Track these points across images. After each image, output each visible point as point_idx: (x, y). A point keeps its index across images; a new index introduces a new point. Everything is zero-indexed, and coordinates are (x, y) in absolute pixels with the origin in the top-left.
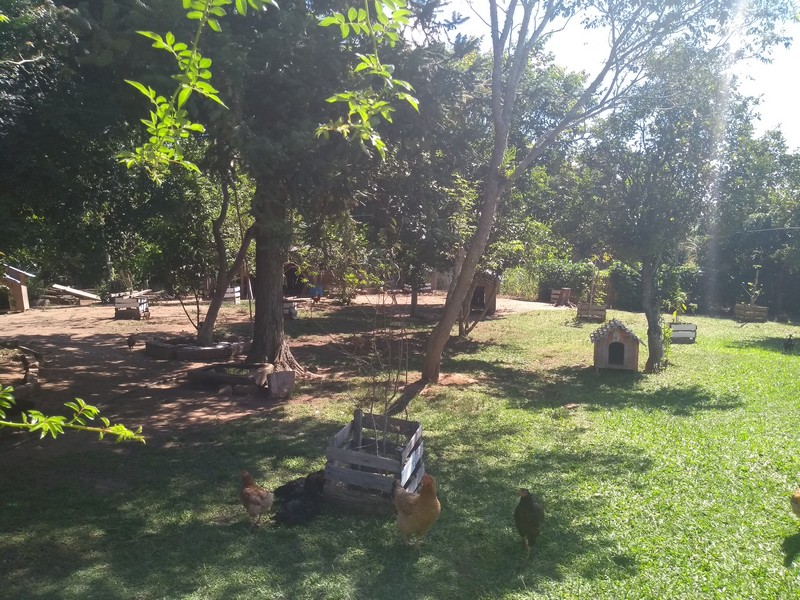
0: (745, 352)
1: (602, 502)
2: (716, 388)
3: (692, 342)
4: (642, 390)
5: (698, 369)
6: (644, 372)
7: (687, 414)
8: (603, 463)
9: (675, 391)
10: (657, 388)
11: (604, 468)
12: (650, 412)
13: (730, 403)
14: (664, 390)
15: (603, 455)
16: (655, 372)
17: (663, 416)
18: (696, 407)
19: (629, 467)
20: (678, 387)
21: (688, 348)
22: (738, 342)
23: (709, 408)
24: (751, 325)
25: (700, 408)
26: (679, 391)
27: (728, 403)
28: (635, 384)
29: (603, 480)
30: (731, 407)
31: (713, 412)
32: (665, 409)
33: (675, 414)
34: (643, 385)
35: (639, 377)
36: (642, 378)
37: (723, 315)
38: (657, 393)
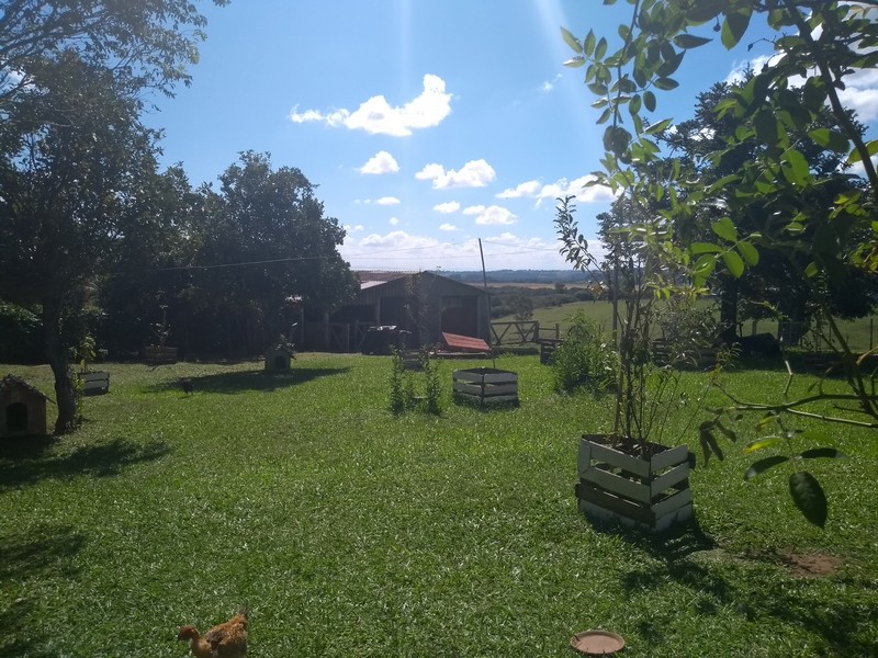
0: (162, 396)
1: (27, 607)
2: (140, 438)
3: (105, 392)
4: (55, 455)
5: (117, 421)
6: (55, 434)
7: (113, 473)
8: (21, 557)
9: (95, 450)
10: (73, 450)
11: (23, 564)
12: (70, 480)
13: (156, 452)
14: (82, 450)
15: (19, 548)
16: (68, 433)
17: (88, 481)
18: (122, 462)
19: (57, 552)
20: (97, 445)
21: (101, 400)
22: (152, 386)
23: (136, 461)
24: (163, 368)
25: (126, 463)
26: (100, 448)
27: (154, 452)
28: (45, 450)
29: (24, 579)
30: (159, 455)
31: (142, 465)
32: (87, 473)
33: (101, 475)
34: (55, 449)
35: (49, 441)
36: (53, 442)
37: (134, 360)
38: (74, 455)
